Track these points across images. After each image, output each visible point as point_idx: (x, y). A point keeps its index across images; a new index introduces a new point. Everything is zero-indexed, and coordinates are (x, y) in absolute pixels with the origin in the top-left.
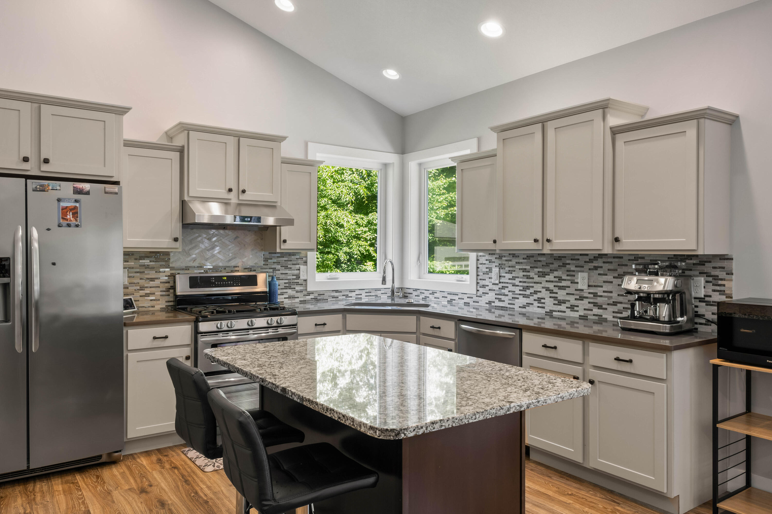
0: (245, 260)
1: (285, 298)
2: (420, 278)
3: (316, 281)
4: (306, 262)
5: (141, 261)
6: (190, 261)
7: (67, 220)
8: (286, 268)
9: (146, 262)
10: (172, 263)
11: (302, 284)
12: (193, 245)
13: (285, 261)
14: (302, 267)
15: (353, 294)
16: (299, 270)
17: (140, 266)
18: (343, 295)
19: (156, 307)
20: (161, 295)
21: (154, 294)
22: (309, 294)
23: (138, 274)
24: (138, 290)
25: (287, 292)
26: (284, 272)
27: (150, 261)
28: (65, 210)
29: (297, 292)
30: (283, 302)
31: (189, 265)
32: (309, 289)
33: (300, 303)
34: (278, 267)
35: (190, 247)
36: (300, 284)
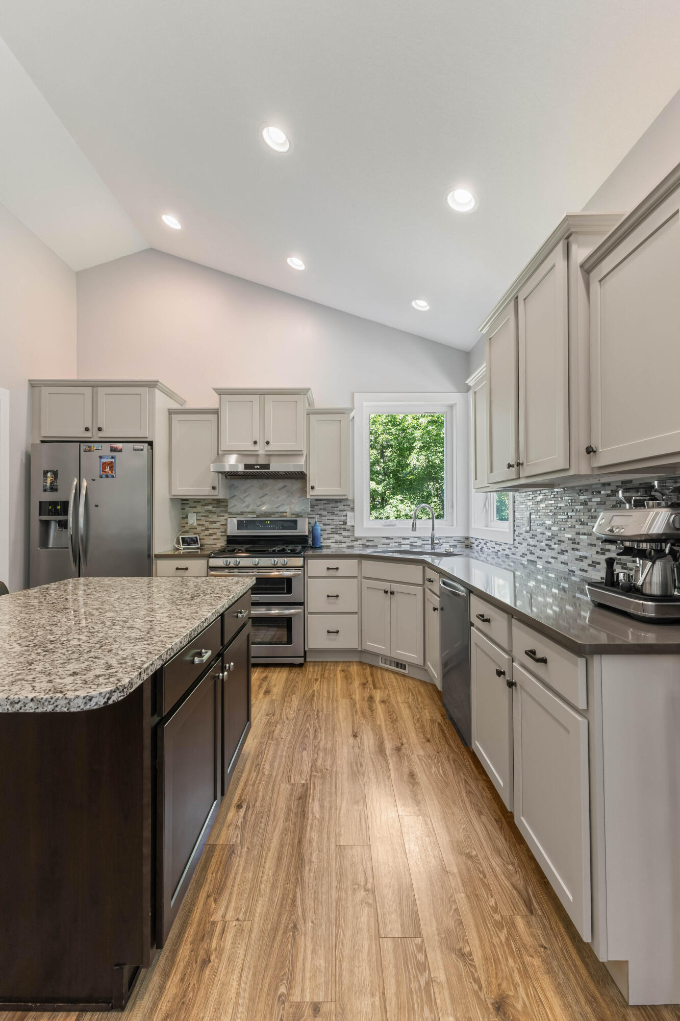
0: (292, 506)
1: (332, 543)
2: (487, 527)
3: (364, 527)
4: (353, 509)
5: (206, 507)
6: (244, 507)
7: (106, 472)
8: (333, 514)
9: (210, 508)
10: (230, 508)
11: (349, 530)
12: (247, 494)
13: (332, 507)
14: (349, 514)
15: (407, 542)
16: (346, 516)
17: (206, 511)
18: (395, 542)
19: (217, 544)
20: (221, 536)
21: (216, 534)
22: (357, 539)
23: (204, 518)
24: (204, 530)
25: (333, 537)
26: (330, 518)
27: (213, 507)
28: (104, 465)
29: (344, 537)
30: (330, 546)
31: (243, 511)
32: (356, 535)
33: (348, 548)
34: (325, 513)
35: (245, 495)
36: (348, 530)
